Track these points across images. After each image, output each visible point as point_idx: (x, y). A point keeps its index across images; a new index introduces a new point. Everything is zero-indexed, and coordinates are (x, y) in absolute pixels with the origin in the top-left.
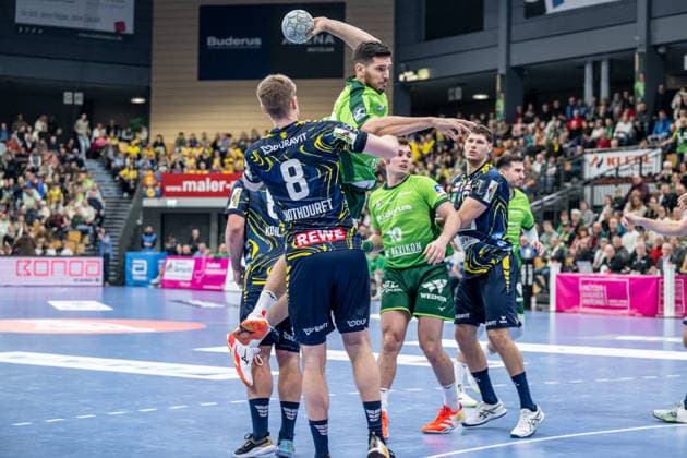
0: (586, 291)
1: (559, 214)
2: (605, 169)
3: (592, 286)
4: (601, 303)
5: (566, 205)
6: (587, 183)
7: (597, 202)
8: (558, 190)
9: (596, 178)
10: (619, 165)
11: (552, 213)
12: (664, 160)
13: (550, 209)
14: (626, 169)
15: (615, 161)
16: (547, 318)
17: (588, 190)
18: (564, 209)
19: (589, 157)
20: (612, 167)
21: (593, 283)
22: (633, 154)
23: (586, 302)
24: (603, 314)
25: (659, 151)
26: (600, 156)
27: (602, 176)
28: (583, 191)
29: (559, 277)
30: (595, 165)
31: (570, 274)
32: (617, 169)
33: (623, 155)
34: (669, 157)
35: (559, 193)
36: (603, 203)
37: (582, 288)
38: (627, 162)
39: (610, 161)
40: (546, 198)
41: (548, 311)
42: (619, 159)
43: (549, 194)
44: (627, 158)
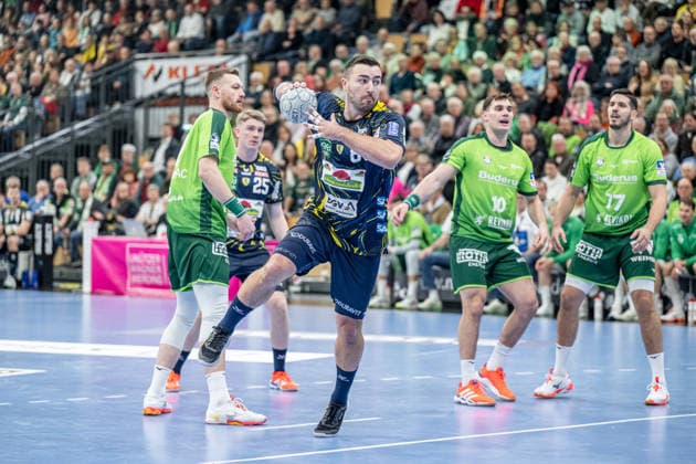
0: (135, 264)
1: (97, 148)
2: (164, 83)
3: (146, 256)
4: (158, 281)
5: (108, 135)
6: (139, 104)
7: (154, 132)
8: (97, 113)
9: (152, 97)
10: (186, 78)
11: (88, 147)
12: (250, 71)
13: (85, 142)
14: (195, 85)
15: (180, 72)
16: (80, 304)
17: (140, 114)
18: (104, 142)
19: (142, 66)
20: (175, 80)
21: (147, 251)
22: (205, 62)
23: (136, 279)
24: (160, 297)
25: (243, 58)
26: (158, 64)
27: (161, 94)
28: (133, 113)
29: (95, 242)
30: (151, 77)
31: (113, 238)
32: (183, 84)
33: (190, 64)
34: (257, 67)
35: (97, 118)
36: (161, 133)
37: (131, 259)
38: (197, 74)
39: (173, 72)
40: (78, 125)
41: (80, 292)
42: (185, 70)
43: (83, 119)
44: (197, 68)
